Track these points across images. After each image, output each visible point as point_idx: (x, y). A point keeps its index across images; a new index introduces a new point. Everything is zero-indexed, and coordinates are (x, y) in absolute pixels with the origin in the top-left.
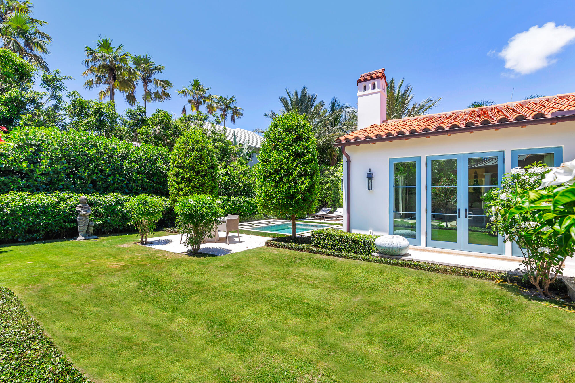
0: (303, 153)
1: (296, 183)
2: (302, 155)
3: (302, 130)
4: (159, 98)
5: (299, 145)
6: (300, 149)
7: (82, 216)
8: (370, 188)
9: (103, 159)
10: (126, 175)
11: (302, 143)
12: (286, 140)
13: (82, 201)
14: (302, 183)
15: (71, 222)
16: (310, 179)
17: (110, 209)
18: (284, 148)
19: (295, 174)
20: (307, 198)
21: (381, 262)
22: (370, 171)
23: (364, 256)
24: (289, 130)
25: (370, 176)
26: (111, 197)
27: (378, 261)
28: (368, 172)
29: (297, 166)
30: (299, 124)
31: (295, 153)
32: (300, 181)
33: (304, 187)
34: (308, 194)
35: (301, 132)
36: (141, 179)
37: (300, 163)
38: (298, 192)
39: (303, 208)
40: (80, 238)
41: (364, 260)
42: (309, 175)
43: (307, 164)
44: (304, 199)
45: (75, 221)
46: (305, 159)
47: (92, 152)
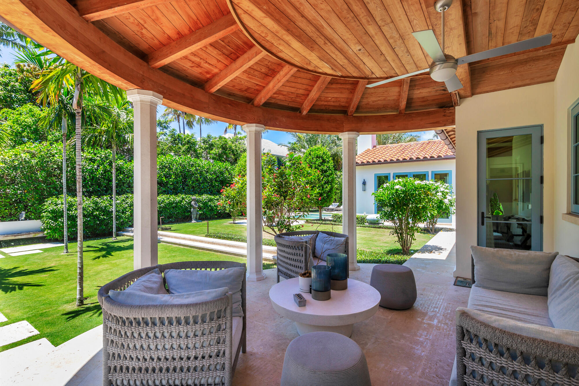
0: (327, 170)
1: (323, 187)
2: (326, 171)
3: (325, 156)
4: (208, 122)
5: (324, 166)
6: (325, 168)
7: (194, 208)
8: (364, 190)
9: (198, 174)
10: (209, 183)
11: (326, 164)
12: (317, 163)
13: (194, 200)
14: (326, 187)
15: (188, 212)
16: (331, 185)
17: (205, 204)
18: (316, 168)
19: (323, 182)
20: (329, 196)
21: (369, 227)
22: (364, 180)
23: (361, 225)
24: (318, 157)
25: (364, 183)
26: (205, 197)
27: (368, 227)
28: (363, 181)
29: (323, 177)
30: (324, 153)
31: (322, 171)
32: (325, 186)
33: (327, 189)
34: (329, 193)
35: (325, 158)
36: (218, 185)
37: (325, 176)
38: (324, 192)
39: (327, 201)
40: (193, 221)
41: (361, 227)
42: (330, 183)
43: (329, 176)
44: (328, 196)
45: (190, 212)
46: (328, 173)
47: (193, 169)
